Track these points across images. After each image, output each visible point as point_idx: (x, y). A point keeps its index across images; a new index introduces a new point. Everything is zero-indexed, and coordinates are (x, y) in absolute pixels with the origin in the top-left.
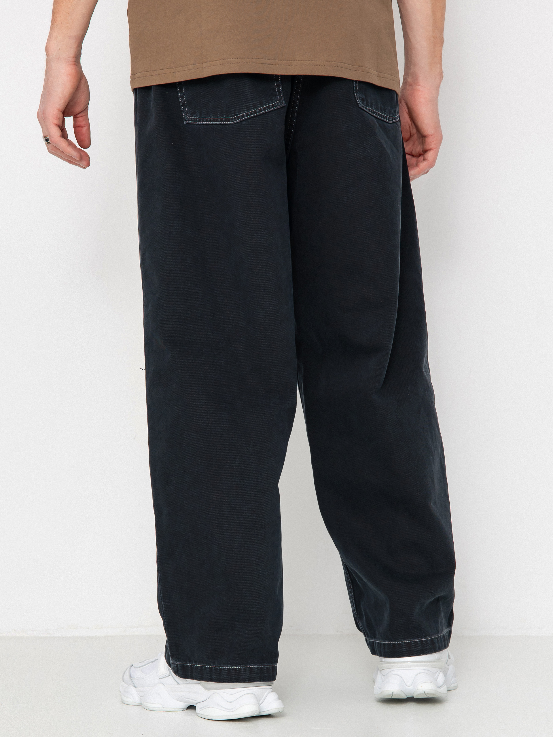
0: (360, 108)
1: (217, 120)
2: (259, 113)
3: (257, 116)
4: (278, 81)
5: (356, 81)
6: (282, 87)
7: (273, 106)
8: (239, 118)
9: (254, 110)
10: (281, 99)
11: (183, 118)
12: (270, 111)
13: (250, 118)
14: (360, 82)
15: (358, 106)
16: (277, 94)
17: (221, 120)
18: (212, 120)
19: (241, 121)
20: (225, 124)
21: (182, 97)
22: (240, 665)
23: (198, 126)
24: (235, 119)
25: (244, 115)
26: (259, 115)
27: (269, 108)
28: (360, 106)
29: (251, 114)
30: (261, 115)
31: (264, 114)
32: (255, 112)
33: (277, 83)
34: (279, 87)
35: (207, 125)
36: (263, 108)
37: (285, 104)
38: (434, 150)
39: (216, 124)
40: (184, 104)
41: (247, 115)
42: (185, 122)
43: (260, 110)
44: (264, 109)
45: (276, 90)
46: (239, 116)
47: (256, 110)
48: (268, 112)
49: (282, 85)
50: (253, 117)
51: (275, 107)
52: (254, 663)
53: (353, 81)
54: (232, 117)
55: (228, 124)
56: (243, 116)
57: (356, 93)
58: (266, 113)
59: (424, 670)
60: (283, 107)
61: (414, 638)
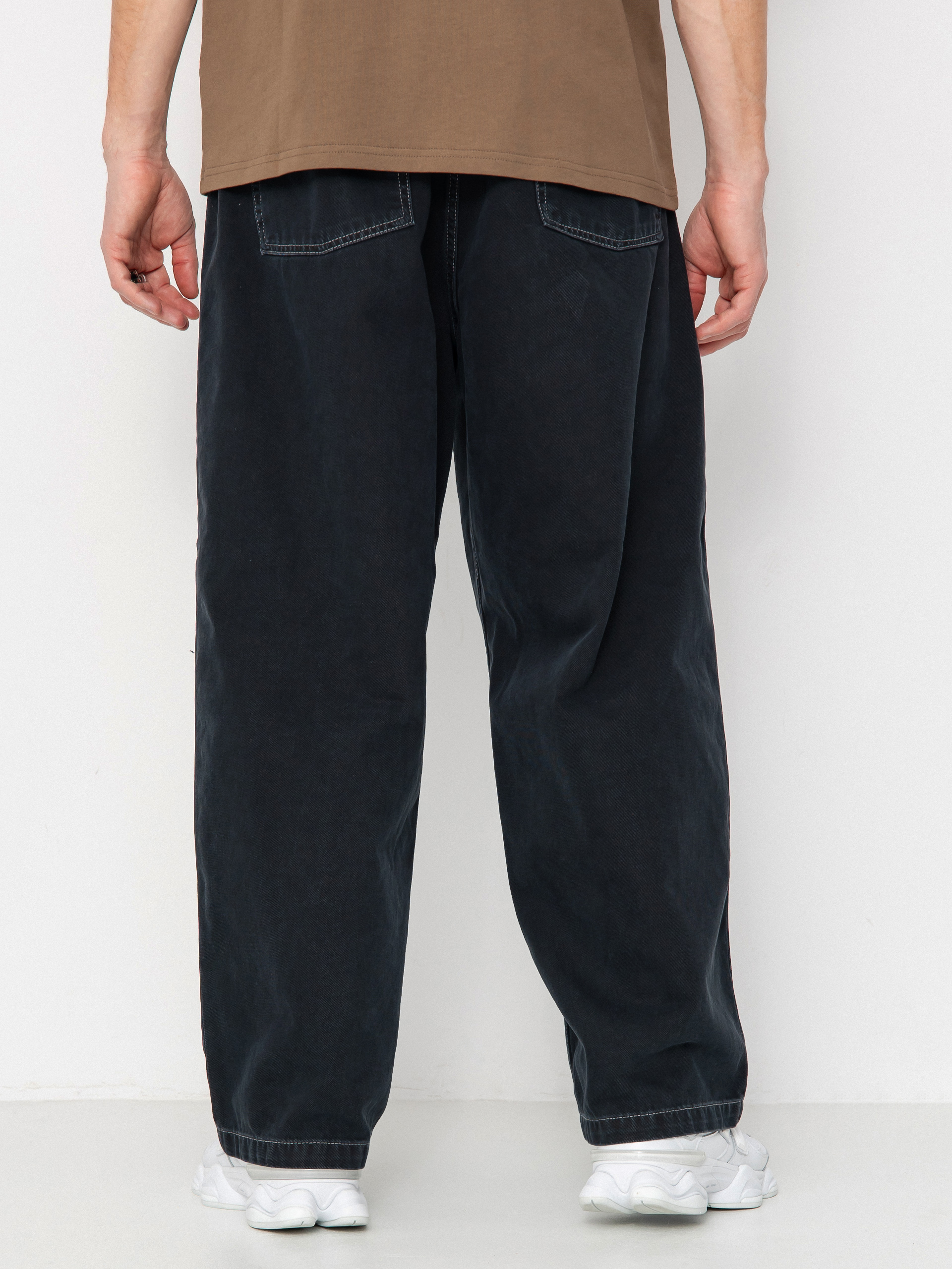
0: (546, 227)
1: (300, 249)
2: (364, 236)
3: (361, 242)
4: (403, 183)
5: (541, 184)
6: (412, 195)
7: (390, 226)
8: (331, 245)
9: (357, 231)
10: (407, 214)
11: (260, 246)
12: (385, 234)
13: (350, 245)
14: (550, 185)
15: (543, 224)
16: (401, 206)
17: (307, 249)
18: (295, 248)
19: (335, 251)
20: (312, 256)
21: (259, 210)
22: (293, 1139)
23: (278, 258)
24: (326, 247)
25: (340, 241)
26: (365, 241)
27: (382, 228)
28: (545, 224)
29: (351, 238)
30: (368, 240)
31: (373, 238)
32: (358, 236)
33: (404, 187)
34: (405, 193)
35: (288, 256)
36: (372, 229)
37: (413, 222)
38: (747, 290)
39: (300, 256)
40: (261, 223)
41: (345, 240)
42: (262, 253)
43: (367, 233)
44: (374, 231)
45: (400, 199)
46: (332, 242)
47: (359, 233)
48: (380, 236)
49: (412, 190)
50: (355, 244)
51: (395, 227)
52: (316, 1137)
53: (534, 182)
54: (322, 243)
55: (315, 255)
56: (338, 242)
57: (542, 202)
58: (377, 237)
59: (651, 1165)
60: (411, 227)
61: (624, 1113)
